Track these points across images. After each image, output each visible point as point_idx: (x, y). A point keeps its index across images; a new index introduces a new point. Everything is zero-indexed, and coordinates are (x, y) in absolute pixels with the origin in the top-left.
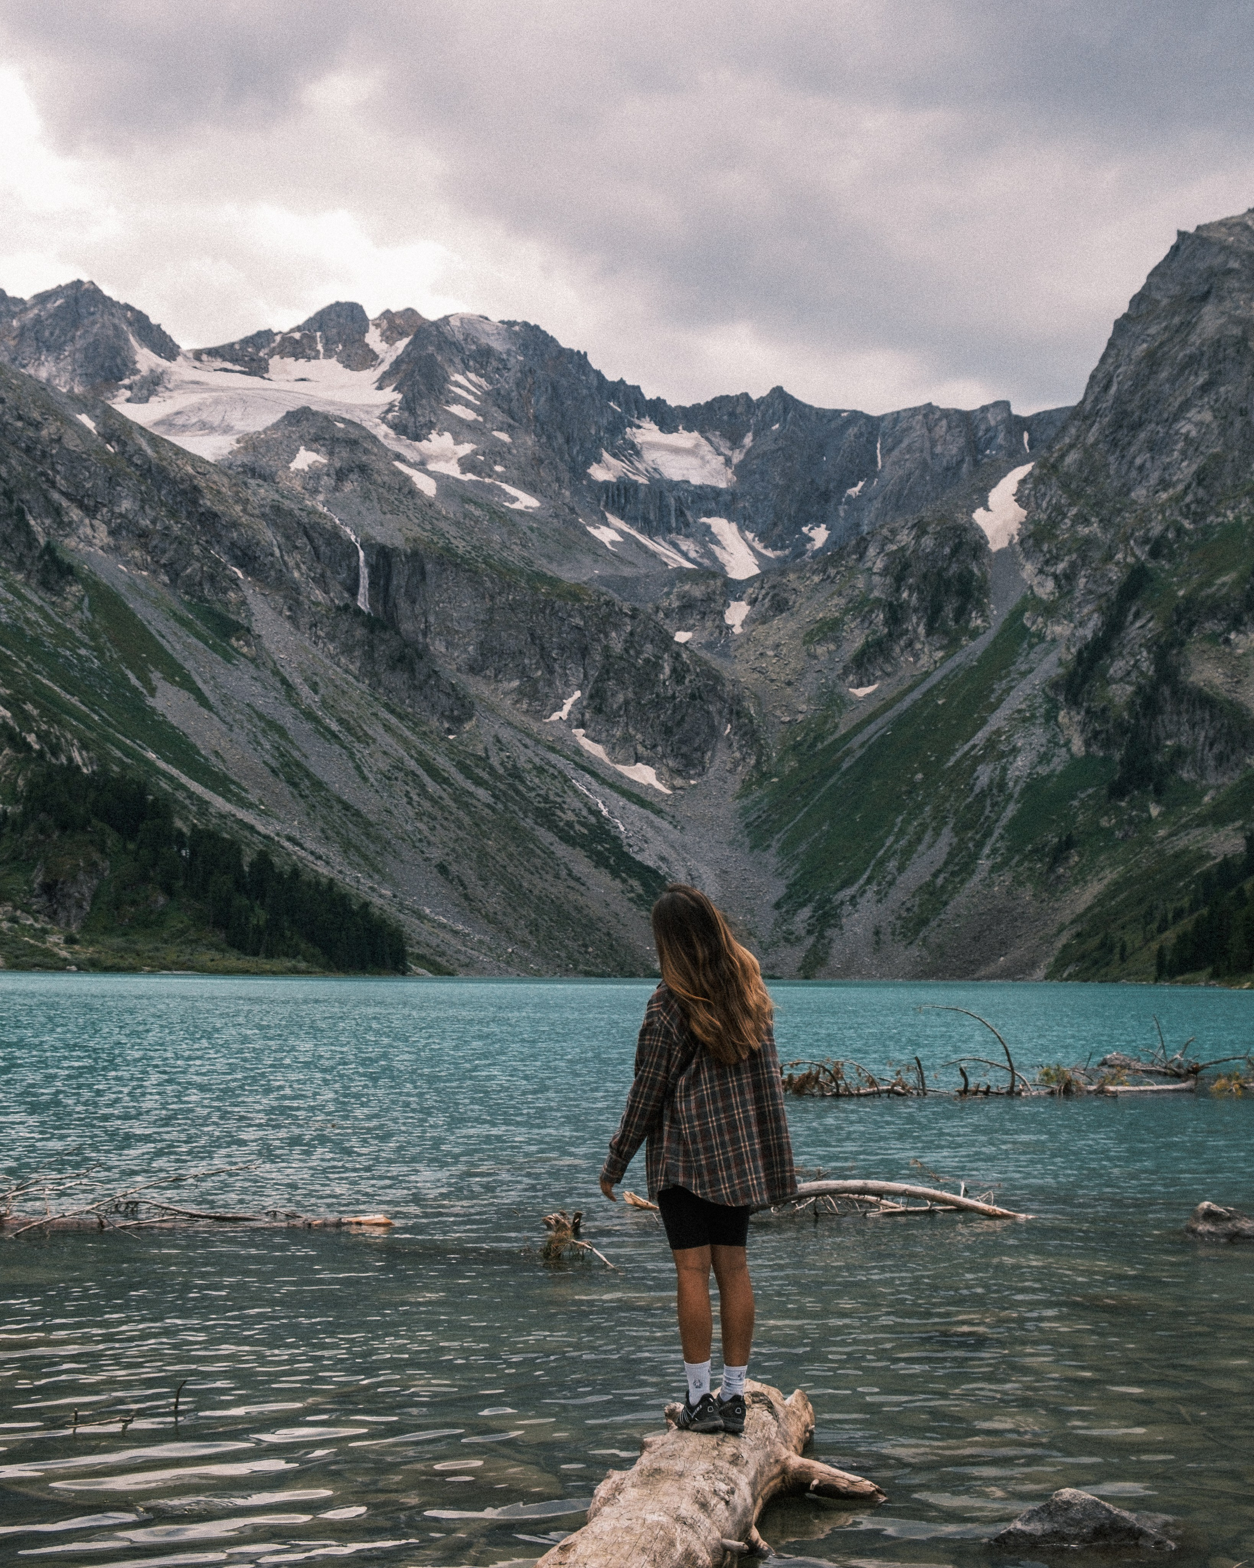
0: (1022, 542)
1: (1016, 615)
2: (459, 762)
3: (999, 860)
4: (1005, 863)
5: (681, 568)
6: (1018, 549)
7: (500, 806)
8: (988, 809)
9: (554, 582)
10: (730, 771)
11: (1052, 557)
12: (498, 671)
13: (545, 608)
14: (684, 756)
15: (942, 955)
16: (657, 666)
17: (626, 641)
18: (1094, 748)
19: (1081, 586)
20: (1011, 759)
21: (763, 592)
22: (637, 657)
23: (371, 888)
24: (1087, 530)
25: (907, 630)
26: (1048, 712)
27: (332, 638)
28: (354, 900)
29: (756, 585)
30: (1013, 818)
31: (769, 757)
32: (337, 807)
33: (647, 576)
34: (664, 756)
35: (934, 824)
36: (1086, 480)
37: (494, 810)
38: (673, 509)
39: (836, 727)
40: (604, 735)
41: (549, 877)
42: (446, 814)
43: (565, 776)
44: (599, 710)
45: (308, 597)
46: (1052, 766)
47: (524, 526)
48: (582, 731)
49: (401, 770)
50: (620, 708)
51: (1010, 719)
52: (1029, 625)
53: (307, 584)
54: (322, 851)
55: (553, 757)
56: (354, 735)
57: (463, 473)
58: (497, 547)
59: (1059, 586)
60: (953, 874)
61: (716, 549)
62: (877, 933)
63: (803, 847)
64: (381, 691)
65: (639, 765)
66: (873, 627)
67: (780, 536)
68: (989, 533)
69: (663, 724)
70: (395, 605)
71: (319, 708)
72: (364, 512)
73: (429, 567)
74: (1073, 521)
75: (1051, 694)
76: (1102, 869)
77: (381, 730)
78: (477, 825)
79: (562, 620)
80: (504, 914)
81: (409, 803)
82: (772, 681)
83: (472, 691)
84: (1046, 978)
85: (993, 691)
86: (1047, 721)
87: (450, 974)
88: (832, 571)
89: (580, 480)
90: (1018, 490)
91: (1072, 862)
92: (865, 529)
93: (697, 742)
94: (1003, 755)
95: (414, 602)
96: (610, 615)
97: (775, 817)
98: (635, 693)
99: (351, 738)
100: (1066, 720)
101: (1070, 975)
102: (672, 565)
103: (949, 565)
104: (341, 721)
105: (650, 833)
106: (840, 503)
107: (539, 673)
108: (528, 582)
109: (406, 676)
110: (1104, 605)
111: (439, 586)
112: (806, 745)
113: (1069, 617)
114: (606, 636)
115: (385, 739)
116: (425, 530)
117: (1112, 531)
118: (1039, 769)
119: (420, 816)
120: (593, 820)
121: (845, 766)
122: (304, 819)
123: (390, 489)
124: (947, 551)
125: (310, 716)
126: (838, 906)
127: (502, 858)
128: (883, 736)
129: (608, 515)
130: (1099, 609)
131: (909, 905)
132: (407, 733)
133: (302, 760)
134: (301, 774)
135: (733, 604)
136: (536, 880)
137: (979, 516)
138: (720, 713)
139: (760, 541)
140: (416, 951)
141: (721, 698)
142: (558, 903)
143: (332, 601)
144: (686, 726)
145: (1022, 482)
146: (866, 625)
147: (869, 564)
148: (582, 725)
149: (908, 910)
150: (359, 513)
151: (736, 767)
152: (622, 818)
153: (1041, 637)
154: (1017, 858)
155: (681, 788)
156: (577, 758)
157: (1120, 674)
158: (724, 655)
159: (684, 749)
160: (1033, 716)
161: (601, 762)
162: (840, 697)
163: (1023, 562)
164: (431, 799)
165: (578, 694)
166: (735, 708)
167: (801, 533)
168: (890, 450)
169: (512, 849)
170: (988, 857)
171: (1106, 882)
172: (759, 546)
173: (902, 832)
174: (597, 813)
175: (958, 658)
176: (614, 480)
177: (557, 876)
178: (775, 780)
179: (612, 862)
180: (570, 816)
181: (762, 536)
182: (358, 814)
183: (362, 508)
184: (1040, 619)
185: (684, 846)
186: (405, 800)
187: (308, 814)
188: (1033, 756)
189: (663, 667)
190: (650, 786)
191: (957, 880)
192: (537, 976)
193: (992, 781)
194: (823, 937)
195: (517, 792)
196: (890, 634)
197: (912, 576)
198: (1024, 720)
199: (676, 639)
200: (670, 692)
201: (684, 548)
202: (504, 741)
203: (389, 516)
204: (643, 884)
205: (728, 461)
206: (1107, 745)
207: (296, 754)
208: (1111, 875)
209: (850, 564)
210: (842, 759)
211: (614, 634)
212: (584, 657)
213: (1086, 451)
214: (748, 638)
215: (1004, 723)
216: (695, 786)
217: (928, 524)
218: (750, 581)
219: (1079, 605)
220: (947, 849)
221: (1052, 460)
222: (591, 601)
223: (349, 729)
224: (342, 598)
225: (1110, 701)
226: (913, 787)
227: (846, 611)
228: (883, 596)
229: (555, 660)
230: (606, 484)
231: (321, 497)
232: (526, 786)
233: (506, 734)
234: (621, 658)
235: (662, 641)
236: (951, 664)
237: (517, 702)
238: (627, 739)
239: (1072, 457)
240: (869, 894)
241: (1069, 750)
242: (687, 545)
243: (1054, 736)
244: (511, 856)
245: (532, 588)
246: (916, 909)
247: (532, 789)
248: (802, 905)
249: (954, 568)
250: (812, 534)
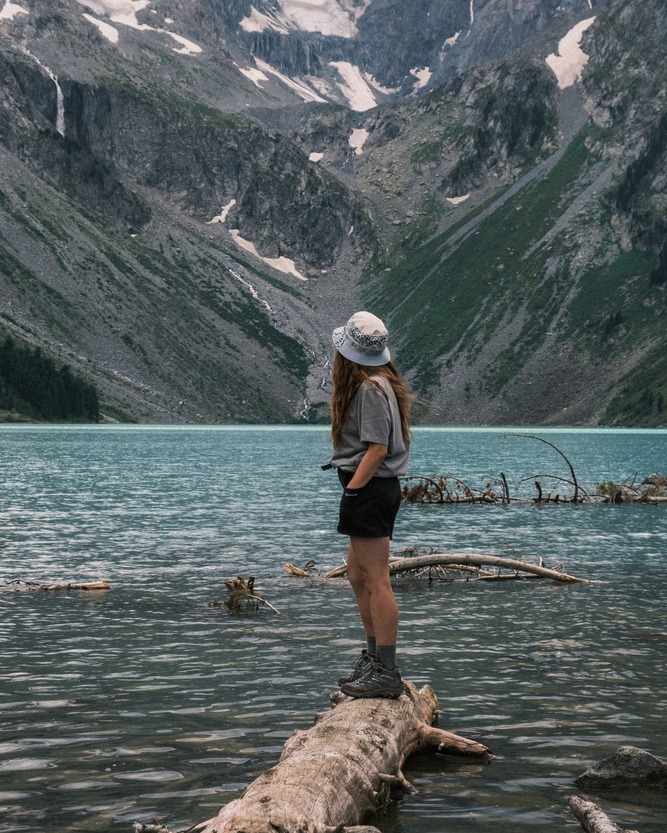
0: (584, 82)
1: (580, 139)
2: (139, 256)
3: (563, 332)
4: (567, 335)
5: (314, 102)
6: (581, 86)
7: (172, 291)
8: (555, 292)
9: (213, 113)
10: (353, 263)
11: (609, 93)
12: (170, 184)
13: (206, 133)
14: (317, 251)
15: (519, 406)
16: (295, 180)
17: (272, 161)
18: (639, 245)
19: (631, 116)
20: (573, 254)
21: (380, 121)
22: (280, 173)
23: (71, 355)
24: (636, 71)
25: (492, 152)
26: (603, 216)
27: (36, 157)
28: (57, 365)
29: (374, 115)
30: (575, 298)
31: (384, 252)
32: (42, 291)
33: (287, 108)
34: (301, 251)
35: (513, 304)
36: (637, 30)
37: (168, 293)
38: (308, 55)
39: (436, 228)
40: (254, 234)
41: (212, 346)
42: (130, 297)
43: (223, 267)
44: (250, 215)
45: (16, 124)
46: (605, 259)
47: (189, 67)
48: (237, 231)
49: (93, 262)
50: (267, 212)
51: (572, 222)
52: (589, 147)
53: (15, 112)
54: (31, 326)
55: (213, 252)
56: (56, 234)
57: (140, 24)
58: (168, 85)
59: (614, 117)
60: (526, 343)
61: (343, 88)
62: (467, 389)
63: (409, 323)
64: (77, 198)
65: (282, 258)
66: (466, 149)
67: (393, 78)
68: (558, 73)
69: (301, 226)
70: (87, 131)
71: (27, 213)
72: (61, 55)
73: (114, 100)
74: (626, 63)
75: (607, 202)
76: (645, 339)
77: (77, 230)
78: (155, 305)
79: (220, 143)
80: (176, 375)
81: (100, 288)
82: (386, 192)
83: (149, 199)
84: (599, 424)
85: (559, 199)
86: (602, 224)
87: (134, 422)
88: (434, 105)
89: (234, 31)
90: (583, 39)
91: (620, 335)
92: (460, 71)
93: (327, 241)
94: (567, 250)
95: (102, 128)
96: (258, 139)
97: (387, 298)
98: (278, 202)
99: (53, 237)
100: (618, 223)
101: (618, 422)
102: (308, 100)
103: (526, 100)
104: (44, 223)
105: (291, 311)
106: (440, 50)
107: (203, 185)
108: (192, 112)
109: (96, 187)
110: (650, 131)
111: (122, 115)
112: (412, 243)
113: (621, 141)
114: (256, 155)
115: (81, 238)
116: (110, 70)
117: (657, 71)
118: (595, 261)
119: (109, 298)
120: (245, 301)
121: (443, 258)
122: (16, 300)
123: (81, 36)
124: (525, 88)
125: (19, 219)
126: (437, 369)
127: (174, 331)
128: (473, 235)
129: (256, 59)
130: (645, 135)
131: (492, 367)
132: (98, 232)
133: (14, 254)
134: (13, 265)
135: (355, 131)
136: (201, 348)
137: (551, 60)
138: (345, 217)
139: (377, 81)
140: (107, 404)
141: (347, 206)
142: (218, 365)
143: (35, 126)
144: (319, 228)
145: (586, 33)
146: (460, 147)
147: (464, 99)
148: (237, 226)
149: (492, 371)
150: (56, 55)
151: (357, 260)
152: (268, 299)
153: (598, 157)
154: (577, 331)
155: (315, 276)
156: (233, 253)
157: (660, 186)
158: (348, 171)
159: (317, 246)
160: (591, 220)
161: (251, 255)
162: (440, 205)
163: (585, 97)
164: (118, 285)
165: (233, 202)
166: (357, 213)
167: (409, 74)
168: (481, 7)
169: (182, 323)
170: (554, 330)
171: (647, 349)
172: (376, 85)
173: (488, 310)
174: (249, 296)
175: (533, 174)
176: (261, 31)
177: (218, 345)
178: (388, 269)
179: (260, 333)
180: (228, 298)
181: (379, 77)
182: (59, 296)
183: (58, 52)
184: (598, 143)
185: (317, 322)
186: (97, 285)
187: (19, 297)
188: (591, 251)
189: (300, 182)
190: (290, 274)
191: (530, 348)
192: (202, 422)
193: (558, 271)
194: (426, 393)
195: (185, 279)
196: (479, 155)
197: (497, 109)
198: (585, 222)
199: (311, 158)
200: (306, 201)
201: (317, 86)
202: (175, 239)
203: (80, 58)
204: (285, 351)
205: (352, 16)
206: (650, 241)
207: (8, 248)
208: (651, 344)
209: (448, 100)
210: (441, 253)
211: (261, 155)
212: (238, 173)
213: (637, 6)
214: (368, 159)
215: (567, 225)
216: (325, 274)
217: (510, 67)
218: (369, 112)
219: (629, 131)
220: (522, 324)
221: (610, 14)
222: (243, 128)
223: (51, 230)
224: (44, 125)
225: (653, 207)
226: (497, 275)
227: (445, 137)
228: (474, 125)
229: (215, 175)
230: (254, 35)
231: (25, 42)
232: (193, 274)
233: (176, 234)
234: (267, 173)
235: (299, 160)
236: (527, 179)
237: (186, 208)
238: (271, 238)
239: (627, 11)
240: (461, 359)
241: (619, 246)
242: (319, 84)
243: (608, 235)
244: (181, 329)
245: (195, 117)
246: (497, 370)
247: (197, 277)
248: (409, 367)
249: (531, 102)
250: (418, 75)
